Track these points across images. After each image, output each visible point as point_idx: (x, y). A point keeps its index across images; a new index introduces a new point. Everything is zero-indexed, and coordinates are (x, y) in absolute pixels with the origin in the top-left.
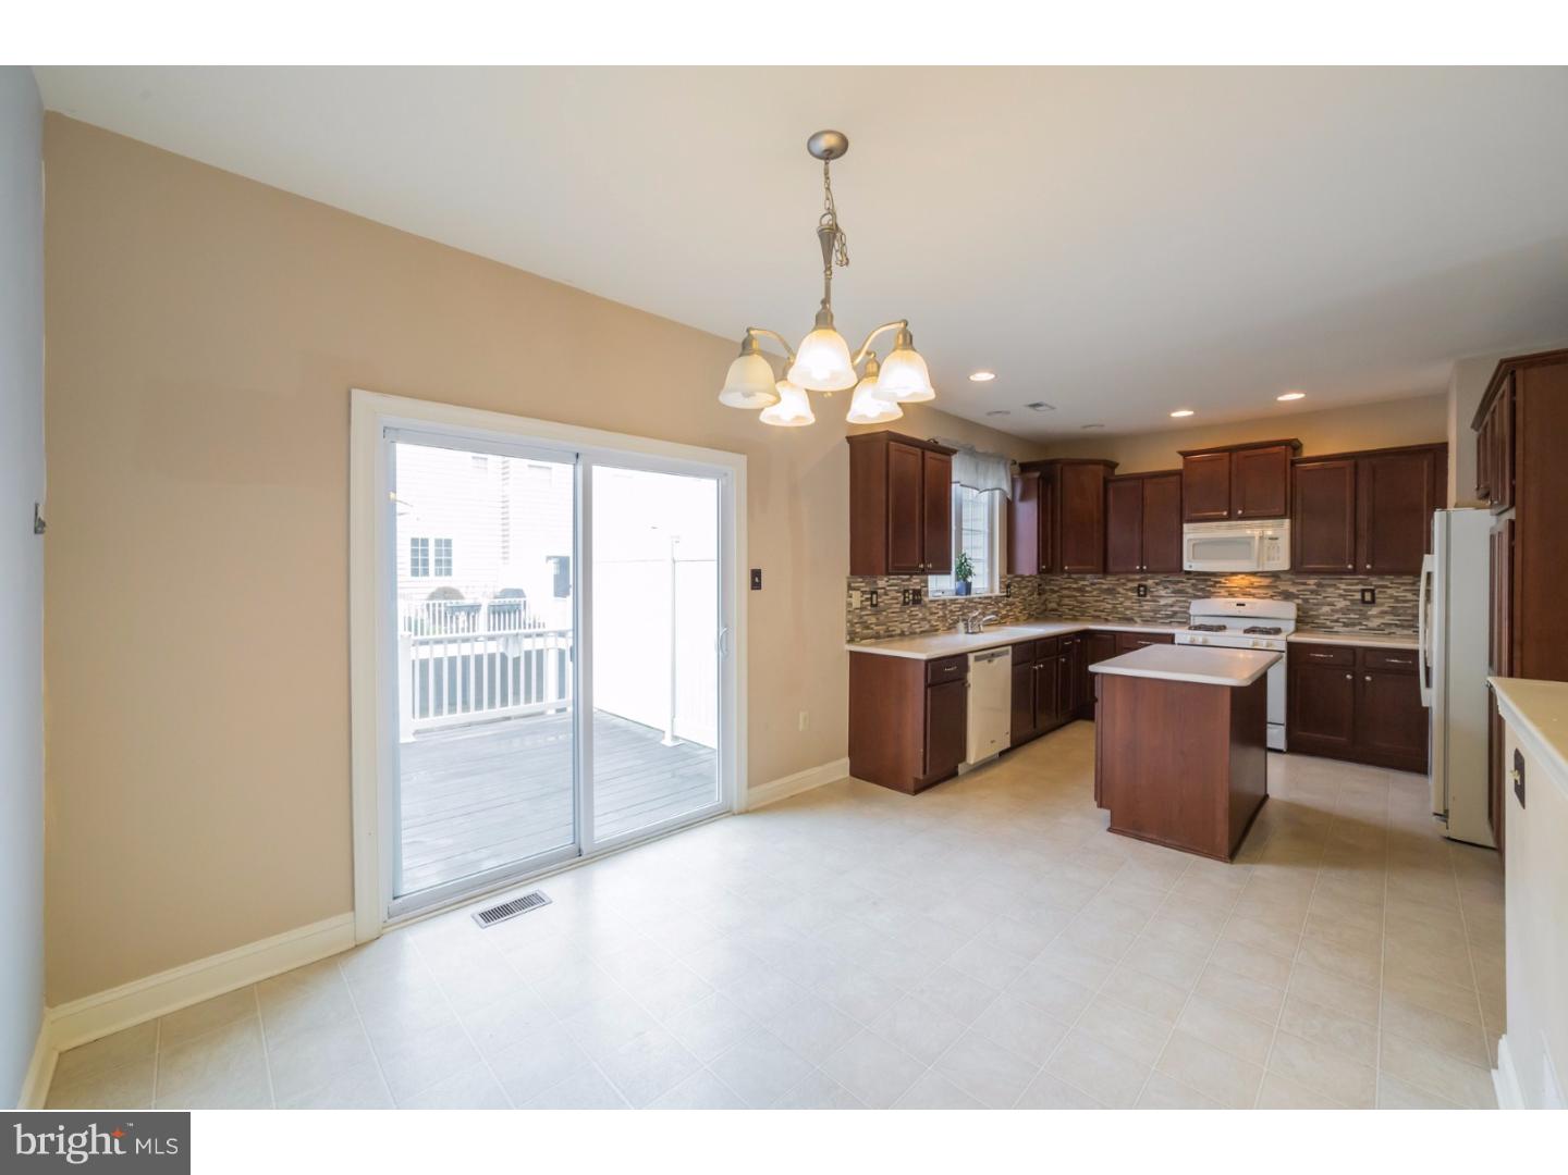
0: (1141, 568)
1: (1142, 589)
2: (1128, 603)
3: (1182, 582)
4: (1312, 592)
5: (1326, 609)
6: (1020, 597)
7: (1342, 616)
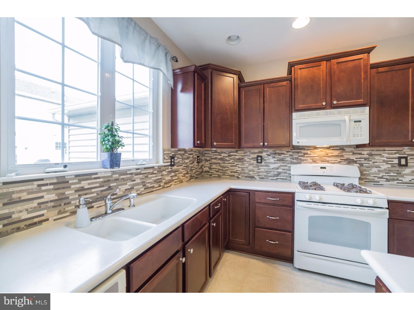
0: (264, 144)
1: (259, 158)
2: (251, 167)
3: (284, 154)
4: (365, 159)
5: (374, 170)
6: (183, 165)
7: (384, 174)
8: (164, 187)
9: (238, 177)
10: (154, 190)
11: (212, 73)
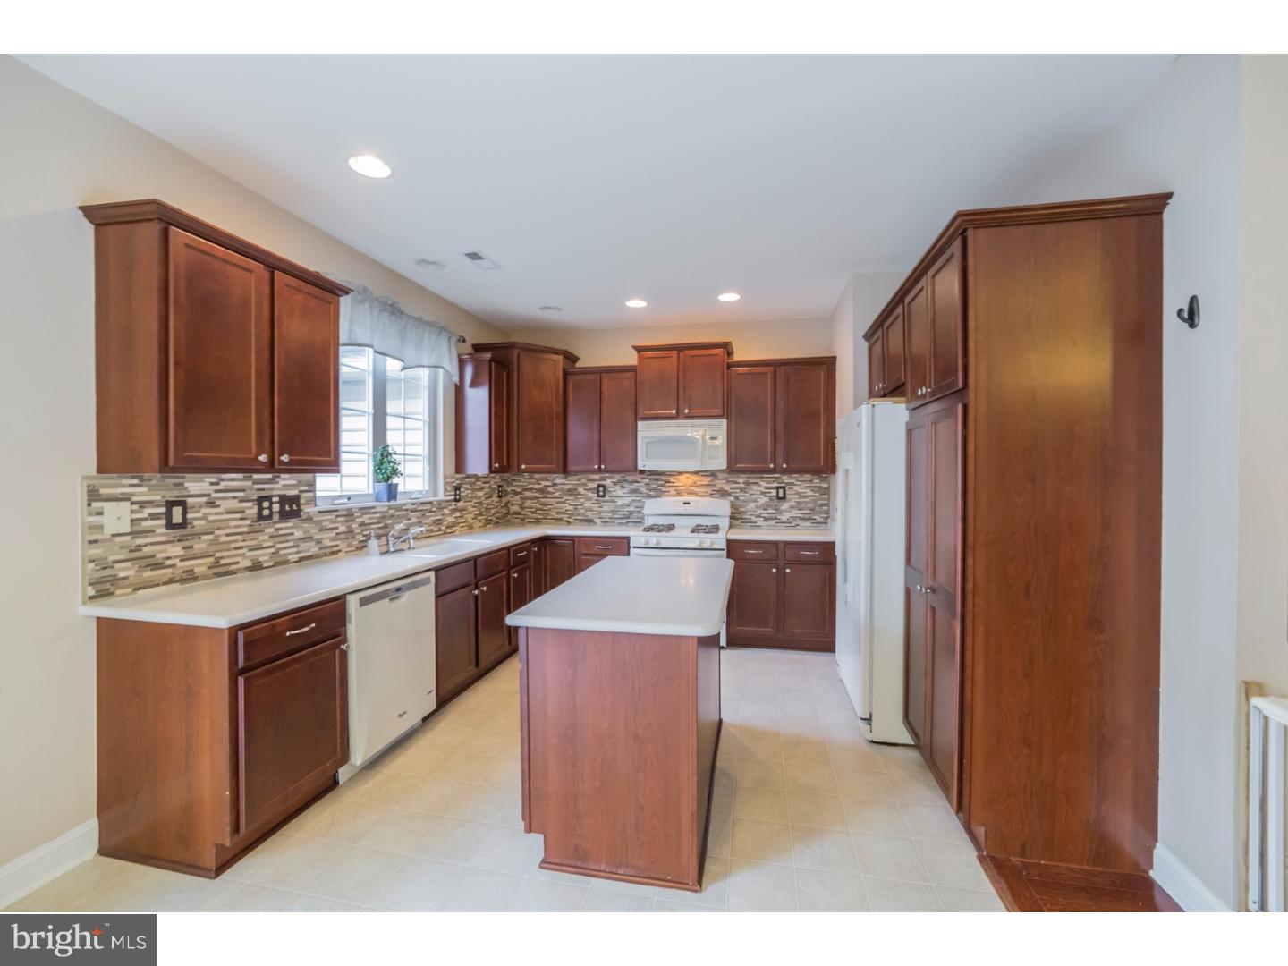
0: (600, 467)
1: (601, 489)
2: (588, 504)
3: (637, 481)
4: (742, 490)
5: (752, 505)
6: (474, 501)
7: (763, 511)
8: (445, 533)
9: (568, 522)
10: (433, 534)
11: (518, 354)
